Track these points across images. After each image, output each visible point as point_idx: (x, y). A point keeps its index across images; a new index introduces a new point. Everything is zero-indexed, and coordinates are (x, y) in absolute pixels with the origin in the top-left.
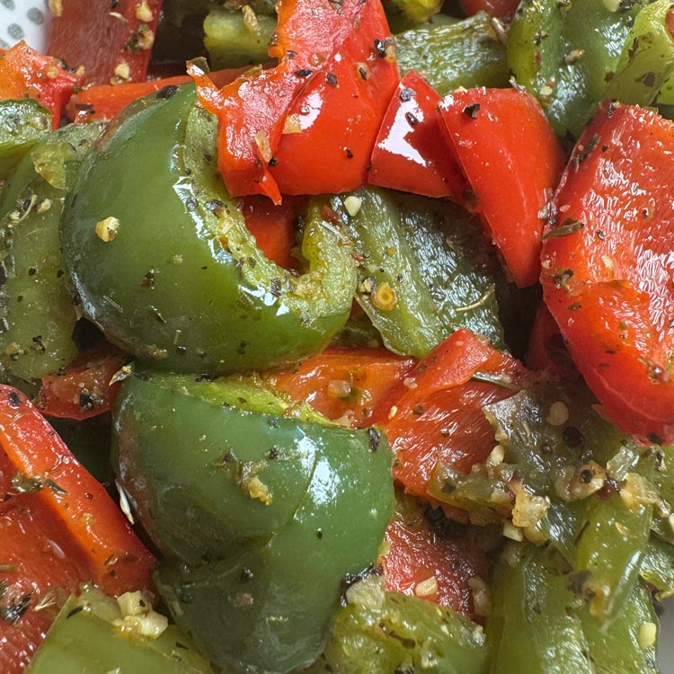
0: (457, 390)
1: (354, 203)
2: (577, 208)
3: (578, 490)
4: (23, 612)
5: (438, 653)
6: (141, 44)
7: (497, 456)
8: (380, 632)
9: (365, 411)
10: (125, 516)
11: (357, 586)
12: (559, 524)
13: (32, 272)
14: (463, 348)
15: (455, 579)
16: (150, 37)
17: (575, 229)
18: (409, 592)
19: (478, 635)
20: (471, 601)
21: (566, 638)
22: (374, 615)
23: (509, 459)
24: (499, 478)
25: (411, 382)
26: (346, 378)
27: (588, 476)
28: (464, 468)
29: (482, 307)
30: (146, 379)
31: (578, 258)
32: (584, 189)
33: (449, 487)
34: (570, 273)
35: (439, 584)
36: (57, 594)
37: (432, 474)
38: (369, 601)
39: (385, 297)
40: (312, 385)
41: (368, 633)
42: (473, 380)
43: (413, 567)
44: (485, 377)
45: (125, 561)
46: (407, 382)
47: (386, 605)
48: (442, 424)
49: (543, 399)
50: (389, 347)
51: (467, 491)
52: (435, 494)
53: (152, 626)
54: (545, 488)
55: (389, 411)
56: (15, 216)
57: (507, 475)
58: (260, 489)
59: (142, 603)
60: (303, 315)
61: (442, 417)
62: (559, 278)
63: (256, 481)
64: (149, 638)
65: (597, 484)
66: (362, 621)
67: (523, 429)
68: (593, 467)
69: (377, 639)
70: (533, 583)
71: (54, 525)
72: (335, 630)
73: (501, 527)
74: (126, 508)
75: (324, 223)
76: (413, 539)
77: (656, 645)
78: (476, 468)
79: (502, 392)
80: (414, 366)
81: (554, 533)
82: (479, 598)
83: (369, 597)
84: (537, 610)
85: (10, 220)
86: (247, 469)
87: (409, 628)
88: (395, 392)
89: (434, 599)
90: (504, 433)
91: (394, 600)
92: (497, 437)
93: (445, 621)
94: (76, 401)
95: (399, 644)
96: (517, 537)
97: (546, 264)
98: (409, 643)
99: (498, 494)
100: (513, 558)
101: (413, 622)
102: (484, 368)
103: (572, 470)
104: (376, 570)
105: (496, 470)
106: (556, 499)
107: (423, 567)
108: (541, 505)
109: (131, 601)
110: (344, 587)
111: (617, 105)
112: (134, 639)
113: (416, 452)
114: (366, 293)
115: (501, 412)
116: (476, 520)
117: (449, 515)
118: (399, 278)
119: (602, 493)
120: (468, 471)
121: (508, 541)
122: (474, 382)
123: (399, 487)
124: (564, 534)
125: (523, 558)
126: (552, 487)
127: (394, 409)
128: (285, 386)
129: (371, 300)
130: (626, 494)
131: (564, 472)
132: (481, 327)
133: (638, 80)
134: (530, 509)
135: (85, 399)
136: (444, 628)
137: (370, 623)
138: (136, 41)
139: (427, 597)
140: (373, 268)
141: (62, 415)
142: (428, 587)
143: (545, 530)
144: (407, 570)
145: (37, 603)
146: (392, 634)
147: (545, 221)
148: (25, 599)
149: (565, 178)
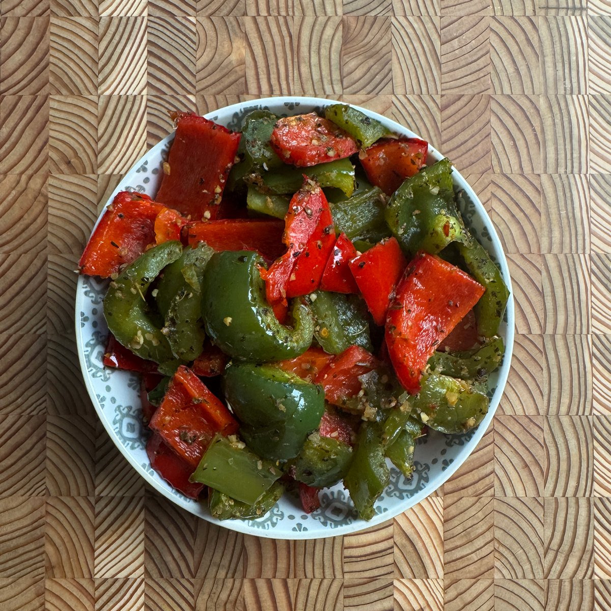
0: (349, 369)
1: (314, 297)
2: (402, 298)
3: (387, 406)
4: (194, 441)
5: (336, 454)
6: (216, 203)
7: (361, 393)
8: (319, 448)
9: (315, 375)
10: (230, 411)
11: (312, 435)
12: (380, 416)
13: (187, 321)
14: (353, 354)
15: (345, 432)
16: (220, 199)
17: (400, 308)
18: (328, 436)
19: (350, 449)
20: (350, 439)
21: (378, 450)
22: (317, 444)
23: (365, 394)
24: (361, 401)
25: (333, 365)
26: (308, 362)
27: (390, 402)
28: (350, 396)
29: (363, 332)
30: (238, 367)
31: (399, 320)
32: (406, 290)
33: (344, 402)
34: (395, 328)
35: (339, 433)
36: (205, 435)
37: (338, 397)
38: (316, 439)
39: (325, 333)
40: (295, 364)
41: (315, 449)
42: (356, 365)
43: (330, 428)
44: (360, 364)
45: (230, 425)
46: (331, 365)
47: (321, 441)
48: (343, 380)
49: (381, 372)
50: (325, 351)
51: (350, 405)
52: (339, 404)
53: (241, 446)
54: (377, 405)
55: (324, 376)
56: (177, 298)
57: (364, 400)
58: (282, 408)
59: (237, 439)
60: (295, 348)
61: (343, 378)
62: (391, 328)
63: (281, 405)
64: (240, 449)
65: (393, 404)
66: (313, 445)
67: (371, 384)
68: (393, 399)
69: (317, 450)
70: (370, 435)
71: (205, 414)
72: (304, 447)
73: (361, 416)
74: (230, 408)
75: (302, 305)
76: (331, 418)
77: (413, 453)
78: (354, 396)
79: (366, 370)
80: (334, 358)
81: (378, 419)
82: (352, 438)
83: (315, 438)
84: (370, 441)
85: (176, 300)
86: (278, 401)
87: (328, 447)
88: (327, 368)
89: (337, 438)
90: (365, 386)
91: (323, 439)
92: (362, 387)
93: (339, 445)
94: (209, 371)
95: (324, 451)
96: (366, 420)
97: (388, 320)
98: (327, 451)
99: (360, 407)
100: (365, 426)
101: (329, 445)
102: (360, 361)
103: (386, 399)
104: (317, 430)
105: (361, 398)
106: (379, 408)
107: (334, 428)
108: (374, 410)
109: (233, 438)
110: (308, 435)
111: (424, 255)
112: (237, 449)
113: (333, 390)
114: (317, 331)
115: (364, 378)
116: (353, 413)
117: (344, 411)
118: (330, 326)
119: (394, 407)
120: (351, 397)
121: (363, 421)
122: (356, 366)
123: (326, 401)
124: (382, 419)
125: (368, 426)
126: (379, 404)
127: (326, 375)
128: (286, 367)
129: (319, 334)
130: (402, 408)
131: (383, 400)
132: (361, 340)
133: (434, 245)
134: (370, 412)
135: (212, 371)
136: (339, 447)
137: (315, 445)
138: (213, 202)
139: (335, 438)
140: (320, 321)
141: (203, 375)
142: (335, 434)
143: (375, 418)
144: (328, 429)
145: (199, 438)
146: (322, 449)
147: (391, 300)
148: (194, 437)
149: (400, 282)
